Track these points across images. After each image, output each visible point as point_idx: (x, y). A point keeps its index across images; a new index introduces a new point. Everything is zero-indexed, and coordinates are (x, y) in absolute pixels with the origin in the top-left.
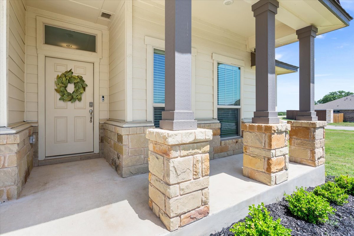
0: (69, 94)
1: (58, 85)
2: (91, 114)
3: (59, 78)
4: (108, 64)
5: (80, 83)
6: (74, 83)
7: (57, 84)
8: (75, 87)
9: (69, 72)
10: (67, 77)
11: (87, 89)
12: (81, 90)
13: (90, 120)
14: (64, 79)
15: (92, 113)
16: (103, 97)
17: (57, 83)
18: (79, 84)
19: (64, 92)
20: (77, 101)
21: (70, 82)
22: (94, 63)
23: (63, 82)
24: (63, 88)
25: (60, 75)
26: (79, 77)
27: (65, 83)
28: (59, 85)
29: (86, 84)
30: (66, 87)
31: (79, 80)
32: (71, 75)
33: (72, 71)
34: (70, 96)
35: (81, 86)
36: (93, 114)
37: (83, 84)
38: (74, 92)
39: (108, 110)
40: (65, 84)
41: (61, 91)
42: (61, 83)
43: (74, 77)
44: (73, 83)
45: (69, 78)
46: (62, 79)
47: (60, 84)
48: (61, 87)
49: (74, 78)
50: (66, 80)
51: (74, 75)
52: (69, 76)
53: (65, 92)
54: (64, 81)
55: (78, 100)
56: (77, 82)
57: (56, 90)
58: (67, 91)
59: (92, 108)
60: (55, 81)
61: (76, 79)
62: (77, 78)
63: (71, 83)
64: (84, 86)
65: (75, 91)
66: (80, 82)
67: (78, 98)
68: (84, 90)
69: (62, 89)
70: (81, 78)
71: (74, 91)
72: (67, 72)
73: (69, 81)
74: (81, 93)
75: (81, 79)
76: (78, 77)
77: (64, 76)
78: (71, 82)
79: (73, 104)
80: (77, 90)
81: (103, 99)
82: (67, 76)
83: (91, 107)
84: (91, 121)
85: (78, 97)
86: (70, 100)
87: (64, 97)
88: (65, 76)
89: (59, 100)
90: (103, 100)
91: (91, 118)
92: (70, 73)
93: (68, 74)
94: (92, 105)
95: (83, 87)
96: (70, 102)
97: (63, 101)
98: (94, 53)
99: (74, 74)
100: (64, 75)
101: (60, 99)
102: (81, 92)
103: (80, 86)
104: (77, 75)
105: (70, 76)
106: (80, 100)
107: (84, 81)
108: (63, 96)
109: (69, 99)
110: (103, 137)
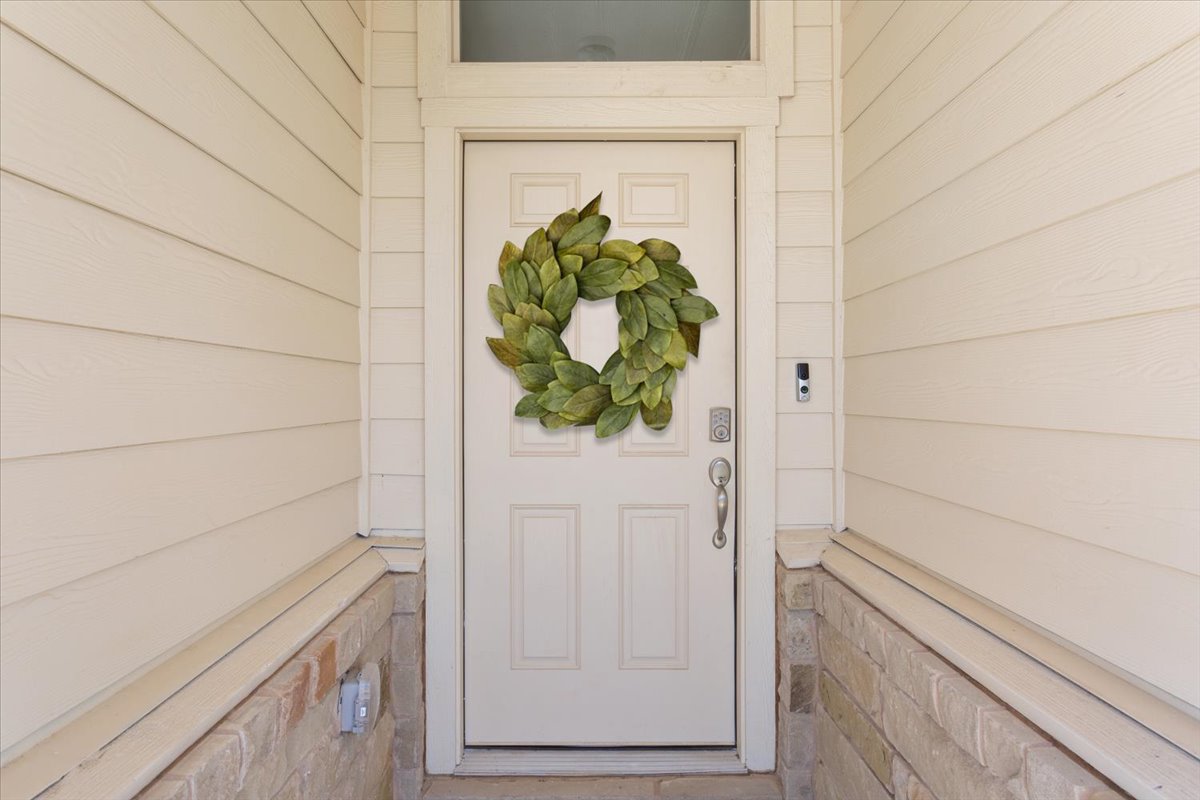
0: (582, 375)
1: (507, 315)
2: (722, 488)
3: (513, 262)
4: (838, 128)
5: (660, 295)
6: (620, 296)
7: (502, 307)
8: (625, 326)
9: (582, 216)
10: (567, 258)
11: (707, 334)
12: (671, 346)
13: (717, 528)
14: (549, 269)
15: (728, 477)
16: (803, 371)
17: (504, 302)
18: (653, 301)
19: (546, 359)
20: (638, 429)
21: (588, 288)
22: (735, 142)
23: (538, 290)
24: (543, 333)
25: (521, 247)
26: (656, 249)
27: (552, 297)
28: (513, 312)
29: (708, 304)
30: (559, 326)
31: (650, 273)
32: (596, 237)
33: (604, 210)
34: (588, 391)
35: (670, 316)
36: (730, 486)
37: (685, 301)
38: (614, 361)
39: (839, 467)
40: (552, 308)
41: (528, 353)
42: (528, 301)
43: (618, 249)
44: (607, 295)
45: (585, 264)
46: (531, 274)
47: (525, 308)
48: (526, 326)
49: (621, 261)
50: (563, 275)
51: (616, 242)
52: (580, 247)
53: (556, 364)
54: (545, 280)
55: (647, 422)
56: (637, 291)
57: (495, 347)
58: (565, 351)
59: (726, 450)
60: (492, 288)
61: (629, 267)
62: (635, 257)
63: (593, 298)
64: (689, 316)
65: (625, 355)
66: (657, 286)
67: (642, 406)
68: (694, 346)
69: (535, 339)
70: (672, 255)
71: (618, 354)
72: (565, 221)
73: (579, 281)
74: (668, 367)
75: (667, 262)
76: (647, 254)
77: (547, 246)
78: (595, 292)
79: (613, 446)
80: (639, 348)
81: (802, 383)
82: (565, 250)
83: (721, 441)
84: (721, 535)
85: (644, 396)
86: (590, 420)
87: (545, 395)
88: (557, 250)
89: (518, 413)
90: (805, 389)
91: (722, 519)
92: (590, 223)
93: (578, 231)
94: (726, 425)
95: (680, 322)
96: (588, 435)
97: (543, 423)
98: (737, 67)
99: (615, 234)
100: (552, 241)
101: (521, 412)
102: (669, 358)
103: (662, 317)
104: (637, 238)
105: (588, 246)
106: (658, 417)
107: (687, 282)
108: (539, 387)
109: (582, 413)
110: (810, 666)
